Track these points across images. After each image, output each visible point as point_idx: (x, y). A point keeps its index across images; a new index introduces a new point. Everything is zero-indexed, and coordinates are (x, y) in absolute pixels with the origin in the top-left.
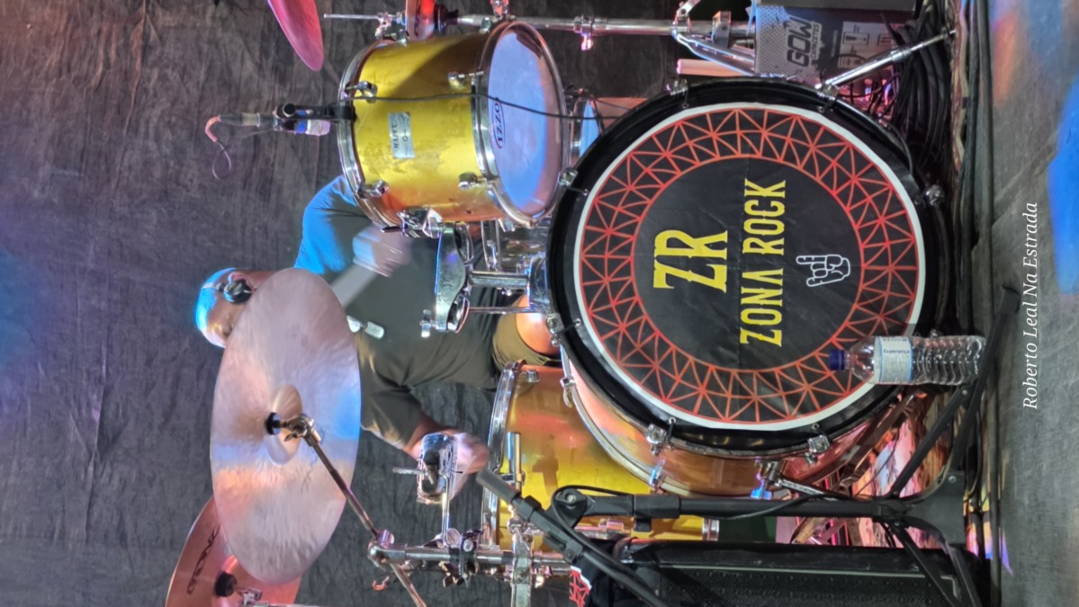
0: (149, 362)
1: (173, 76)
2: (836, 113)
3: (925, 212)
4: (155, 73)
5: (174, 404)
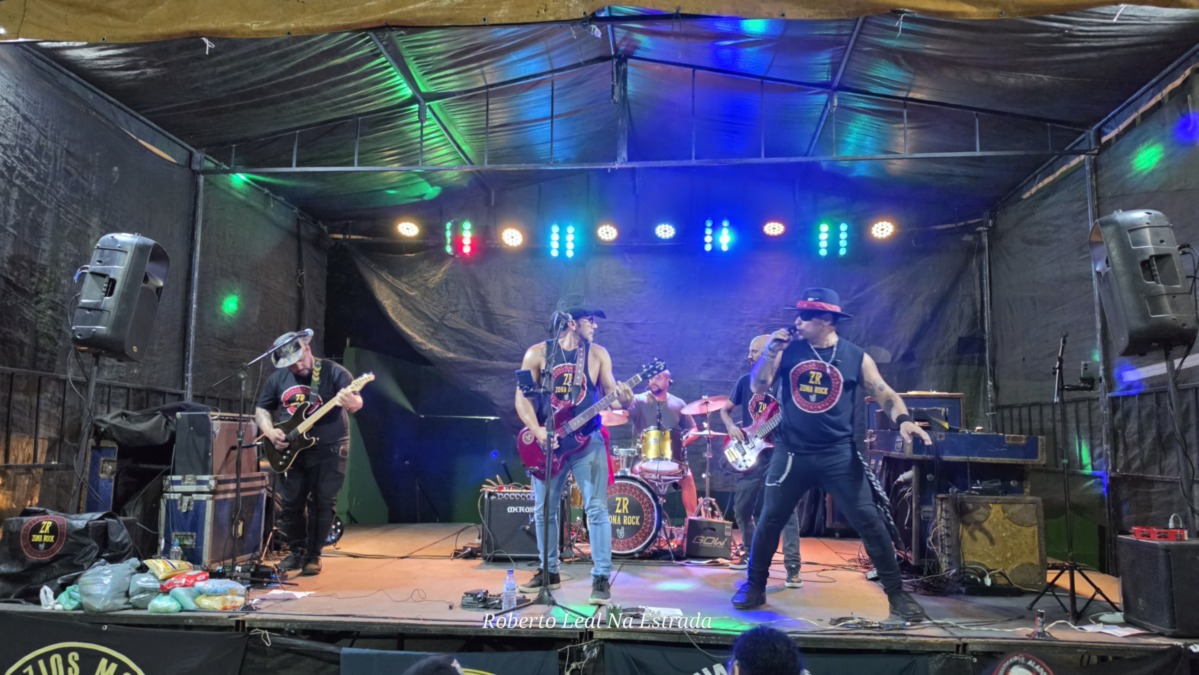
0: (653, 335)
1: (743, 335)
2: (655, 536)
3: (632, 554)
4: (743, 329)
5: (640, 343)
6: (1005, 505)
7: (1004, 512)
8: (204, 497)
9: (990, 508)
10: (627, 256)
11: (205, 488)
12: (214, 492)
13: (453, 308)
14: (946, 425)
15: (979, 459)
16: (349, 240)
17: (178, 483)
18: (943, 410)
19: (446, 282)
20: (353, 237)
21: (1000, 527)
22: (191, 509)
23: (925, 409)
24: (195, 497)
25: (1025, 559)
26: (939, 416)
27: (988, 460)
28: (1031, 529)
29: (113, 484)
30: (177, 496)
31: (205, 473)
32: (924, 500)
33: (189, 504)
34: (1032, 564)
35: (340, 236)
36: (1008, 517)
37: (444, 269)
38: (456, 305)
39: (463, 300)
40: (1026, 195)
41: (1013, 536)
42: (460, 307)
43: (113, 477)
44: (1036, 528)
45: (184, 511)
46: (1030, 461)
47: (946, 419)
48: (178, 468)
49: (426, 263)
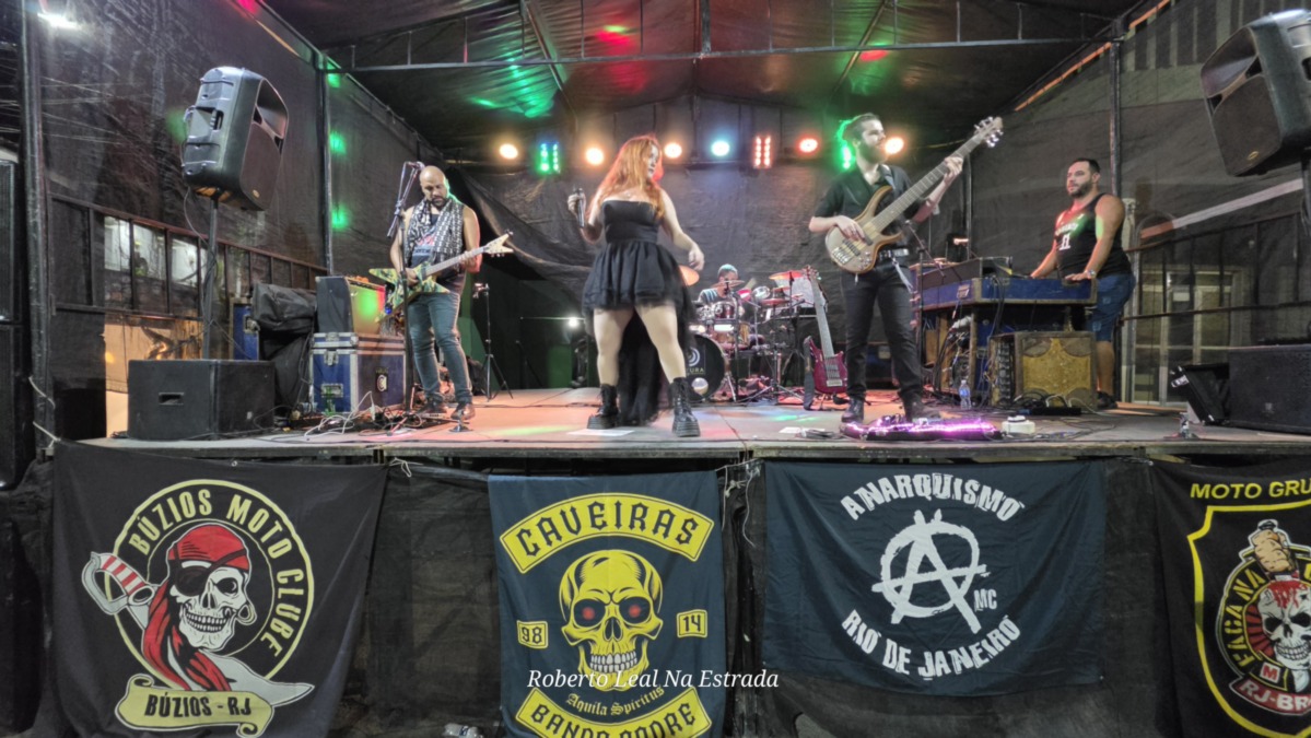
6: (1065, 340)
7: (1062, 345)
8: (347, 352)
9: (1050, 342)
10: (688, 172)
11: (347, 344)
12: (354, 347)
13: (547, 219)
14: (1010, 272)
15: (1039, 301)
16: (461, 164)
17: (323, 339)
18: (1008, 259)
19: (541, 197)
20: (464, 162)
21: (1058, 358)
22: (337, 362)
23: (992, 258)
24: (339, 352)
25: (1080, 385)
26: (1005, 266)
27: (1046, 301)
28: (1084, 359)
29: (257, 338)
30: (321, 352)
31: (346, 330)
32: (981, 342)
33: (334, 359)
34: (1085, 389)
35: (454, 162)
36: (1065, 350)
37: (537, 187)
38: (550, 216)
39: (555, 213)
40: (1017, 109)
41: (1069, 365)
42: (554, 218)
43: (257, 332)
44: (1089, 358)
45: (330, 364)
46: (1083, 301)
47: (1010, 267)
48: (321, 327)
49: (524, 181)
